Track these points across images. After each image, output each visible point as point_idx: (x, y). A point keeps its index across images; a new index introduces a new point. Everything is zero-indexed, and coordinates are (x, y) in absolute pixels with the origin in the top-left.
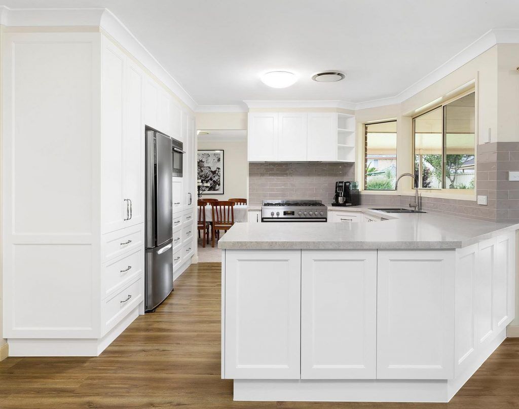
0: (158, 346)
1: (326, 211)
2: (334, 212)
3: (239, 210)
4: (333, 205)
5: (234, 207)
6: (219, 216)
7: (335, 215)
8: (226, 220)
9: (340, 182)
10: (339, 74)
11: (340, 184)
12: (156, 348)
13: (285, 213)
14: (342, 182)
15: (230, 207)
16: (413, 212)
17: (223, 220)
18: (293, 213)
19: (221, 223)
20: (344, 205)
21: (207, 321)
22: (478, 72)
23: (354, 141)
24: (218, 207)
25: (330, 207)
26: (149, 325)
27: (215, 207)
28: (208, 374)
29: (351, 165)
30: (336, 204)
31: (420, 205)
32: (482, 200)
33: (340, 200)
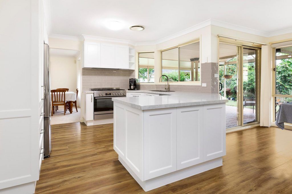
0: (72, 176)
1: (125, 92)
2: (129, 93)
3: (68, 94)
4: (129, 90)
5: (66, 93)
6: (56, 98)
7: (130, 94)
8: (61, 100)
9: (132, 79)
10: (142, 27)
11: (132, 80)
12: (73, 177)
13: (106, 94)
14: (133, 79)
15: (63, 93)
16: (166, 91)
17: (58, 100)
18: (110, 94)
19: (57, 102)
20: (134, 89)
21: (90, 155)
22: (201, 35)
23: (135, 60)
24: (56, 93)
25: (127, 91)
26: (54, 165)
27: (53, 93)
28: (119, 183)
29: (133, 71)
30: (130, 89)
31: (169, 88)
32: (204, 85)
33: (132, 87)
